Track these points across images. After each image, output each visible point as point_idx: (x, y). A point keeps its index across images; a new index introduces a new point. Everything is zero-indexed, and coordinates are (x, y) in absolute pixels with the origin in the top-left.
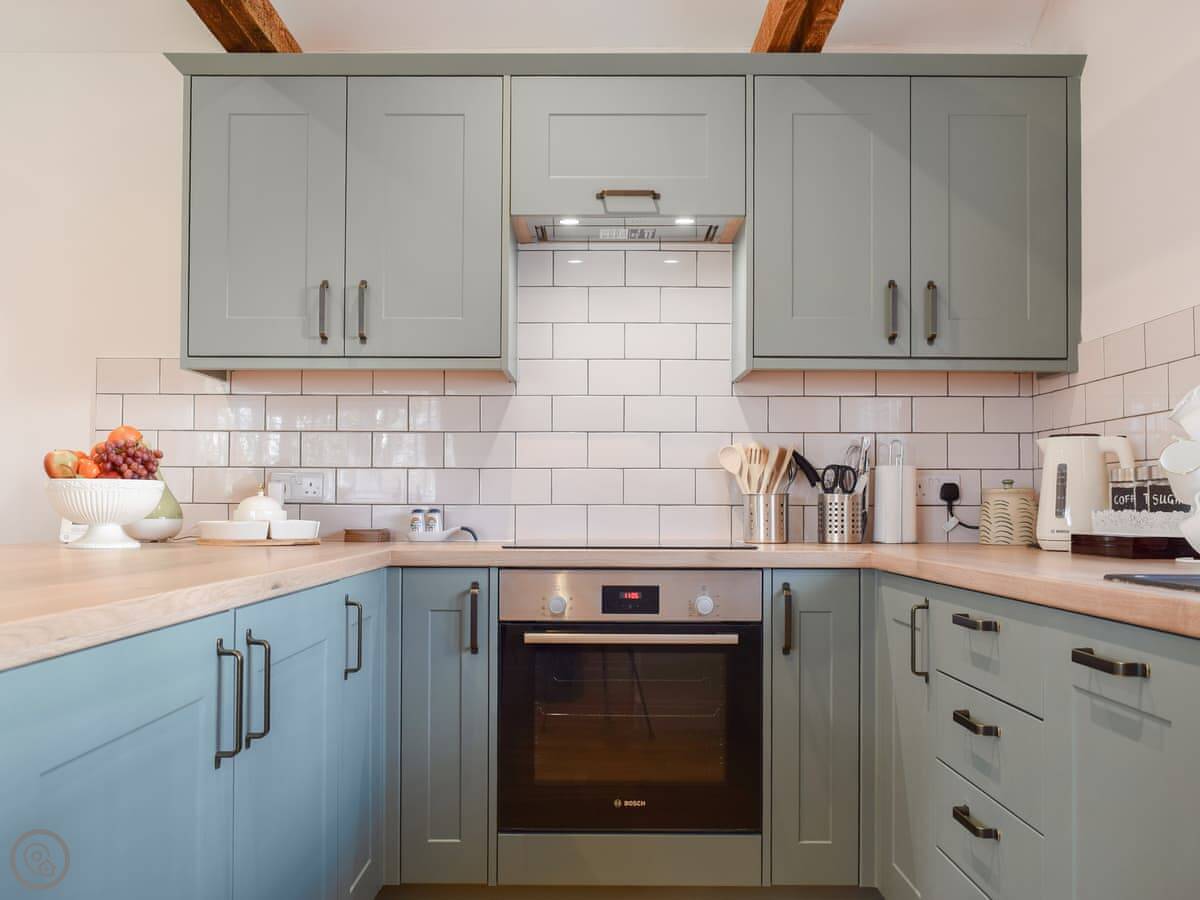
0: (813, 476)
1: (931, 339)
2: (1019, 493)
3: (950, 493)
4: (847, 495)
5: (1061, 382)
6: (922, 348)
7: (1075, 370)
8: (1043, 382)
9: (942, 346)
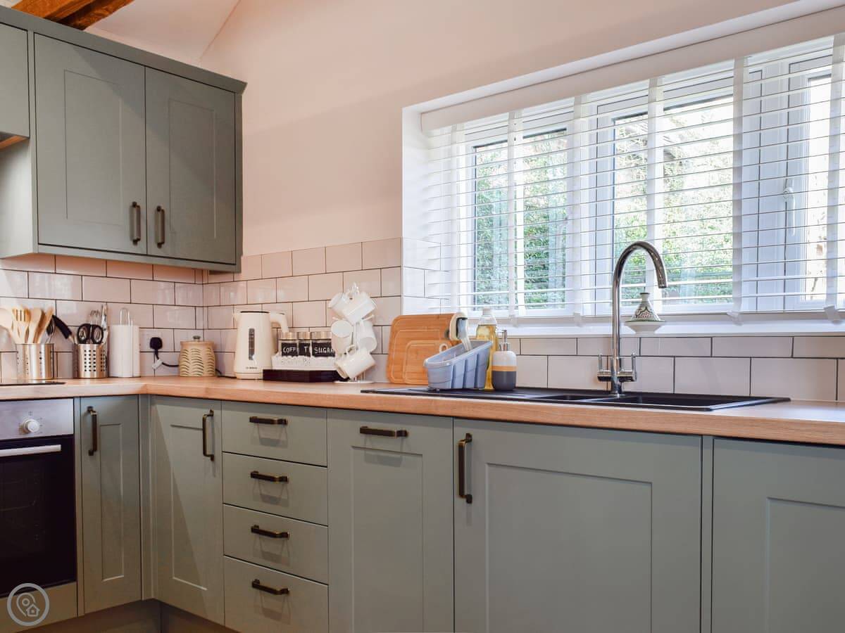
0: (66, 332)
1: (160, 245)
2: (206, 344)
3: (156, 344)
4: (95, 345)
5: (228, 277)
6: (154, 250)
7: (240, 272)
8: (213, 276)
9: (167, 250)
